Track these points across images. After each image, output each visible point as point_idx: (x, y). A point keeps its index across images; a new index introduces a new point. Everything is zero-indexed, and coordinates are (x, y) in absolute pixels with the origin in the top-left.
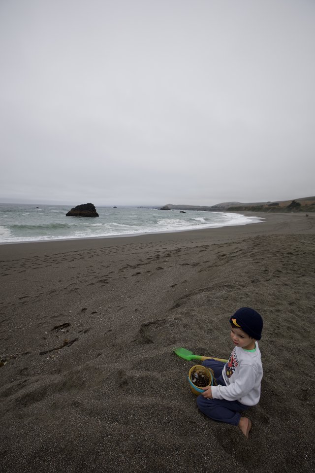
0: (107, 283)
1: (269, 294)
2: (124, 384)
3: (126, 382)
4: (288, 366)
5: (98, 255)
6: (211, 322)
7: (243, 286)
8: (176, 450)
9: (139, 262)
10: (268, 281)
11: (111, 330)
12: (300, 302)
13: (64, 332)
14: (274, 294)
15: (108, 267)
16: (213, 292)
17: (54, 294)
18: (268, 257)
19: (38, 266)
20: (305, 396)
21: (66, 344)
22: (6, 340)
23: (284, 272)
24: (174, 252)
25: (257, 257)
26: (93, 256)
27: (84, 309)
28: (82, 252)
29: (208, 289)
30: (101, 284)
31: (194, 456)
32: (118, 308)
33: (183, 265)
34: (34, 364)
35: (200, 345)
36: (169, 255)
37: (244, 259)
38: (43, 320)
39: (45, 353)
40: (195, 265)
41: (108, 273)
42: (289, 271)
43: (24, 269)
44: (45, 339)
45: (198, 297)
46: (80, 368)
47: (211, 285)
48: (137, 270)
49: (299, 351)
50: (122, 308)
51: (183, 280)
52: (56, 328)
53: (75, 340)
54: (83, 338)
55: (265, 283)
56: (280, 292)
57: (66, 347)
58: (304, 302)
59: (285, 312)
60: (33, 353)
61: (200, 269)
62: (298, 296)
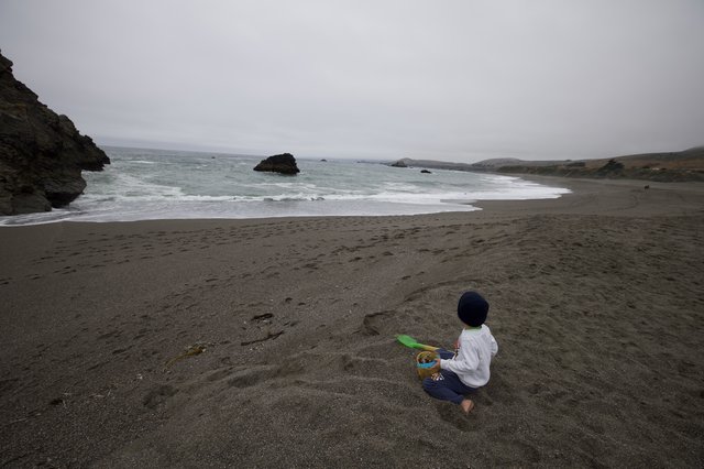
0: (316, 269)
1: (528, 294)
2: (348, 366)
3: (351, 365)
4: (527, 365)
5: (302, 230)
6: (449, 317)
7: (497, 282)
8: (400, 414)
9: (359, 244)
10: (532, 278)
11: (324, 326)
12: (567, 307)
13: (266, 324)
14: (534, 294)
16: (456, 286)
17: (248, 278)
18: (543, 248)
19: (224, 241)
20: (536, 389)
21: (270, 336)
22: (200, 326)
23: (558, 268)
24: (410, 232)
25: (527, 247)
26: (294, 232)
27: (288, 299)
29: (449, 283)
30: (307, 270)
32: (332, 301)
33: (421, 251)
34: (236, 354)
36: (401, 236)
37: (508, 248)
38: (240, 309)
39: (247, 344)
40: (437, 252)
41: (316, 255)
42: (566, 269)
43: (206, 245)
44: (244, 329)
45: (437, 290)
46: (296, 355)
47: (455, 278)
48: (356, 254)
49: (544, 353)
50: (337, 301)
51: (419, 272)
52: (256, 318)
53: (281, 333)
54: (290, 331)
55: (528, 281)
56: (544, 292)
57: (270, 340)
58: (573, 307)
59: (542, 315)
60: (233, 343)
61: (443, 257)
62: (567, 298)
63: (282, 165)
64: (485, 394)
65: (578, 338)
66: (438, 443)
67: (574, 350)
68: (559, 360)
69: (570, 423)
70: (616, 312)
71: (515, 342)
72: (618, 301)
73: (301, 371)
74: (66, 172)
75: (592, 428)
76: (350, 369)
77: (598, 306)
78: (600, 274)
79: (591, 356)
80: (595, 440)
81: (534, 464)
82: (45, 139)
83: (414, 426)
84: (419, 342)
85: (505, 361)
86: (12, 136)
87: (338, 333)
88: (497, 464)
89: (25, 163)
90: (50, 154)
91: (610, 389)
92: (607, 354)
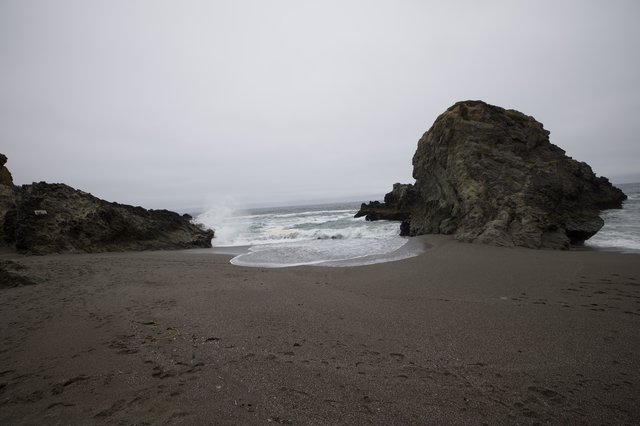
74: (585, 212)
82: (569, 186)
86: (546, 187)
89: (553, 206)
90: (572, 198)
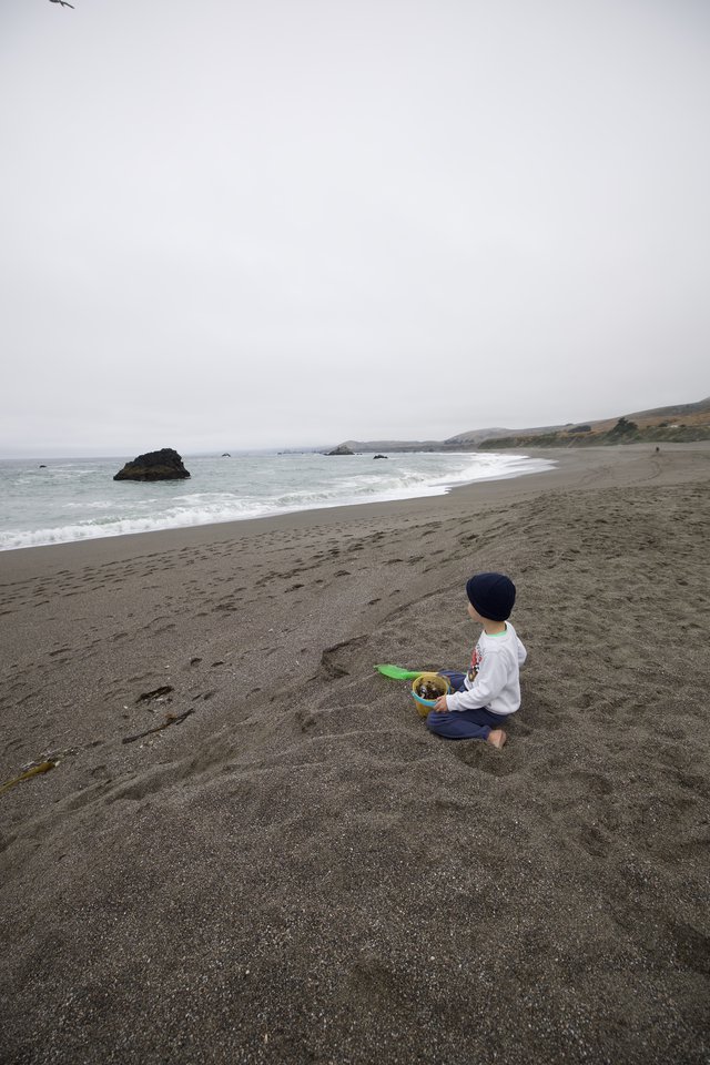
0: (235, 609)
1: (551, 587)
2: (306, 725)
3: (311, 723)
4: (568, 674)
5: (204, 558)
8: (401, 772)
9: (297, 566)
10: (550, 567)
11: (258, 689)
12: (604, 595)
13: (163, 703)
14: (559, 586)
15: (230, 579)
16: (451, 592)
17: (124, 639)
18: (558, 531)
19: (74, 591)
21: (171, 720)
22: (45, 726)
23: (584, 551)
24: (370, 540)
25: (537, 533)
26: (192, 562)
27: (195, 661)
28: (167, 555)
29: (439, 592)
30: (221, 613)
31: (426, 773)
32: (266, 651)
33: (390, 562)
34: (115, 758)
35: (429, 662)
36: (358, 547)
37: (511, 538)
38: (113, 688)
39: (134, 739)
40: (413, 561)
41: (232, 591)
42: (593, 551)
43: (45, 599)
44: (126, 717)
45: (423, 603)
48: (294, 581)
49: (587, 654)
50: (274, 650)
51: (391, 591)
52: (144, 697)
53: (190, 712)
54: (203, 708)
55: (547, 572)
56: (571, 582)
57: (171, 726)
58: (611, 595)
59: (575, 609)
60: (108, 743)
61: (424, 567)
62: (602, 585)
63: (161, 467)
64: (518, 722)
65: (628, 629)
66: (465, 800)
67: (625, 644)
68: (608, 660)
69: (641, 734)
70: (666, 592)
71: (546, 649)
72: (665, 579)
73: (232, 752)
75: (669, 735)
76: (311, 730)
77: (643, 588)
78: (636, 551)
79: (648, 648)
80: (677, 749)
81: (606, 797)
83: (425, 786)
84: (411, 669)
85: (537, 674)
87: (284, 689)
88: (555, 810)
91: (680, 683)
92: (667, 642)
